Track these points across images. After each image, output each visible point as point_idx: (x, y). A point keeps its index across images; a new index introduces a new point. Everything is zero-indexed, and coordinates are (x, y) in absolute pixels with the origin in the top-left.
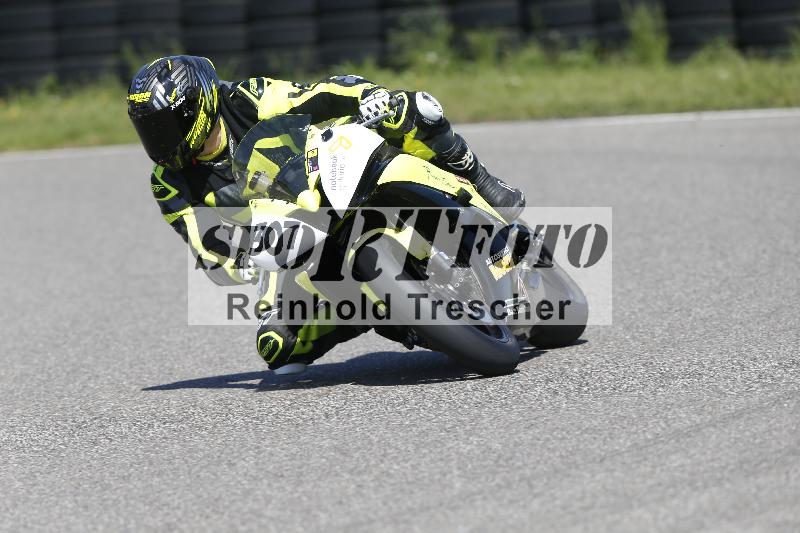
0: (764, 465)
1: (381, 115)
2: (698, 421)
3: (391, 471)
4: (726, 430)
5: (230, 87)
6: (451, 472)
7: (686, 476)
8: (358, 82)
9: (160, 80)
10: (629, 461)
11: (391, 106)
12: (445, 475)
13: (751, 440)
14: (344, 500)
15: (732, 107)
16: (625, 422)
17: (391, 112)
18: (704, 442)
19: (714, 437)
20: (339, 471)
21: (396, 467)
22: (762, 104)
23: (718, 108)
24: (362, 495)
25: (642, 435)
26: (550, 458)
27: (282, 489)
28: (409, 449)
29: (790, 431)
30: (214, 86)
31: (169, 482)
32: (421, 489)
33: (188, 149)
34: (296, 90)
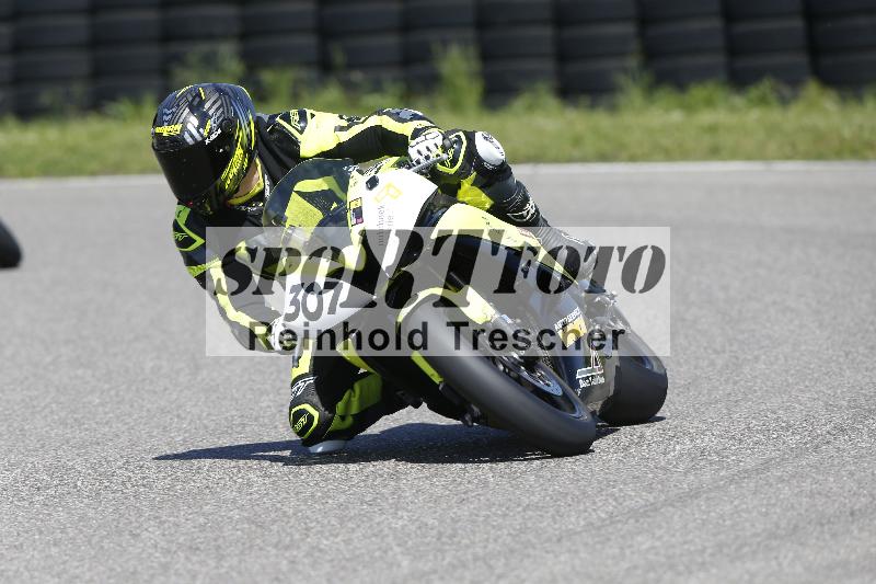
0: (746, 549)
1: (433, 158)
2: (652, 500)
3: (322, 546)
4: (688, 511)
5: (266, 119)
6: (391, 549)
7: (663, 560)
8: (415, 117)
9: (192, 111)
10: (590, 541)
11: (445, 149)
12: (385, 552)
13: (721, 522)
14: (281, 577)
15: (570, 160)
16: (569, 498)
17: (445, 156)
18: (667, 523)
19: (676, 518)
20: (262, 545)
21: (325, 542)
22: (603, 158)
23: (556, 160)
24: (299, 572)
25: (593, 513)
26: (499, 537)
27: (202, 563)
28: (333, 522)
29: (760, 513)
30: (251, 117)
31: (71, 553)
32: (364, 567)
33: (222, 190)
34: (344, 123)
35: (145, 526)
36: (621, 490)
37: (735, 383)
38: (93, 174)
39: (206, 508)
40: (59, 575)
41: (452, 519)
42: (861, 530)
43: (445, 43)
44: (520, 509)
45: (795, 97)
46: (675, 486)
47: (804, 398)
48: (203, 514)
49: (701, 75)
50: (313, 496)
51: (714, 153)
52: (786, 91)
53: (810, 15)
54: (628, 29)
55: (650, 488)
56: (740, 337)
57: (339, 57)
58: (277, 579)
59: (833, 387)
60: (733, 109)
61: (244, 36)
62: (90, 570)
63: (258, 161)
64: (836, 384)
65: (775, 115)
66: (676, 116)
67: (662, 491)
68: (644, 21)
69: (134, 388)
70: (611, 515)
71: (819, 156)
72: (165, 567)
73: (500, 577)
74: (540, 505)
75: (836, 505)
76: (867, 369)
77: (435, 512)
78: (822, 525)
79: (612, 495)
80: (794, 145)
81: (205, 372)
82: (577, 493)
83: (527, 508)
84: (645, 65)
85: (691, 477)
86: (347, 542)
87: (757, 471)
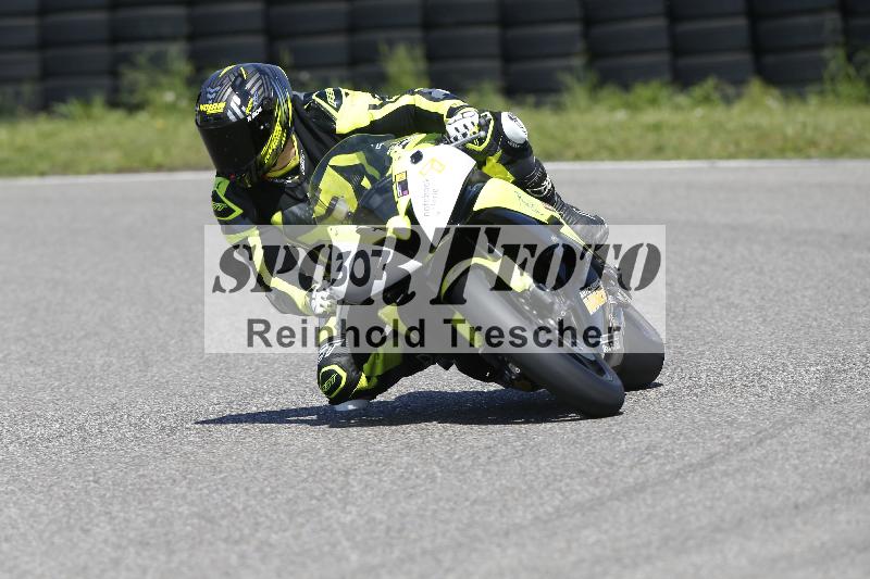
0: (691, 542)
1: (470, 135)
2: (598, 494)
3: (272, 541)
4: (634, 505)
6: (340, 543)
7: (610, 553)
8: (445, 97)
9: (235, 91)
10: (537, 535)
11: (480, 127)
12: (334, 546)
13: (666, 515)
14: (231, 571)
16: (516, 492)
18: (613, 516)
19: (622, 511)
20: (211, 539)
21: (274, 537)
24: (249, 567)
25: (540, 508)
26: (447, 531)
27: (153, 558)
28: (282, 517)
29: (705, 507)
30: (288, 96)
31: (22, 548)
32: (313, 561)
33: (262, 164)
34: (377, 102)
35: (96, 521)
36: (567, 485)
38: (42, 174)
39: (155, 504)
40: (10, 571)
41: (400, 514)
42: (805, 523)
43: (391, 44)
44: (467, 503)
45: (739, 96)
46: (621, 480)
48: (154, 510)
49: (646, 75)
50: (262, 491)
51: (658, 152)
52: (731, 90)
53: (754, 15)
54: (574, 29)
55: (596, 483)
56: (685, 333)
58: (227, 574)
60: (678, 108)
61: (191, 37)
62: (41, 565)
63: (294, 137)
65: (719, 113)
66: (621, 115)
67: (608, 486)
68: (588, 22)
69: (84, 385)
70: (557, 510)
71: (763, 155)
72: (116, 562)
73: (448, 571)
74: (488, 499)
75: (780, 499)
77: (383, 507)
78: (766, 518)
79: (559, 490)
80: (737, 144)
81: (155, 370)
82: (524, 487)
83: (475, 502)
84: (590, 64)
85: (637, 472)
86: (296, 537)
87: (702, 465)
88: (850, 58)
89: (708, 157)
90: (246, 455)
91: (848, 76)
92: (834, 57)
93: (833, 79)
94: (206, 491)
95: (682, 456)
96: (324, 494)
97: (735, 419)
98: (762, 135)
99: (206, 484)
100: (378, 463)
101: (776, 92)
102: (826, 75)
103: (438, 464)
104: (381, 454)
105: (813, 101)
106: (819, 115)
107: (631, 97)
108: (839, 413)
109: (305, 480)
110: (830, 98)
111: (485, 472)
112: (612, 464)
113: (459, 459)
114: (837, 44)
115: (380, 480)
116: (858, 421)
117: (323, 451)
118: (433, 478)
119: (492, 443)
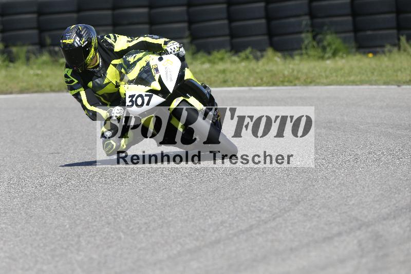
2: (198, 245)
4: (215, 250)
9: (77, 35)
10: (170, 265)
18: (205, 255)
34: (130, 39)
36: (184, 241)
37: (236, 189)
41: (105, 255)
42: (296, 257)
44: (136, 250)
45: (262, 56)
46: (209, 238)
47: (268, 196)
49: (218, 47)
50: (39, 245)
51: (224, 83)
52: (259, 54)
53: (269, 18)
54: (185, 25)
55: (197, 239)
57: (48, 41)
59: (282, 191)
60: (234, 62)
63: (98, 54)
64: (283, 189)
65: (253, 64)
66: (207, 66)
67: (202, 241)
68: (191, 22)
70: (179, 252)
71: (274, 84)
74: (146, 248)
75: (284, 246)
76: (297, 182)
77: (97, 252)
78: (277, 255)
79: (180, 243)
80: (262, 79)
82: (163, 242)
83: (140, 250)
84: (191, 42)
85: (216, 234)
86: (56, 267)
87: (247, 230)
88: (314, 38)
89: (249, 86)
90: (31, 229)
91: (314, 47)
92: (307, 38)
93: (306, 48)
94: (12, 246)
95: (237, 226)
96: (68, 247)
97: (262, 209)
98: (274, 75)
99: (12, 243)
100: (94, 231)
101: (279, 54)
102: (303, 46)
103: (122, 232)
104: (95, 227)
105: (297, 58)
106: (300, 65)
107: (211, 58)
108: (311, 205)
109: (59, 240)
110: (305, 56)
111: (145, 235)
112: (204, 231)
113: (132, 229)
114: (308, 31)
115: (95, 240)
116: (320, 209)
117: (68, 226)
118: (120, 238)
119: (147, 221)
